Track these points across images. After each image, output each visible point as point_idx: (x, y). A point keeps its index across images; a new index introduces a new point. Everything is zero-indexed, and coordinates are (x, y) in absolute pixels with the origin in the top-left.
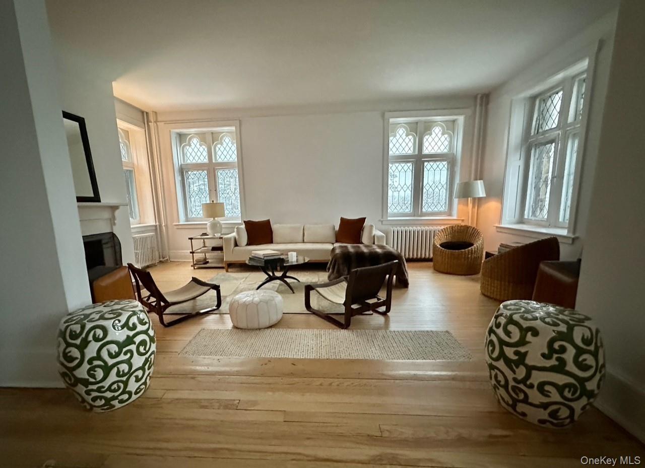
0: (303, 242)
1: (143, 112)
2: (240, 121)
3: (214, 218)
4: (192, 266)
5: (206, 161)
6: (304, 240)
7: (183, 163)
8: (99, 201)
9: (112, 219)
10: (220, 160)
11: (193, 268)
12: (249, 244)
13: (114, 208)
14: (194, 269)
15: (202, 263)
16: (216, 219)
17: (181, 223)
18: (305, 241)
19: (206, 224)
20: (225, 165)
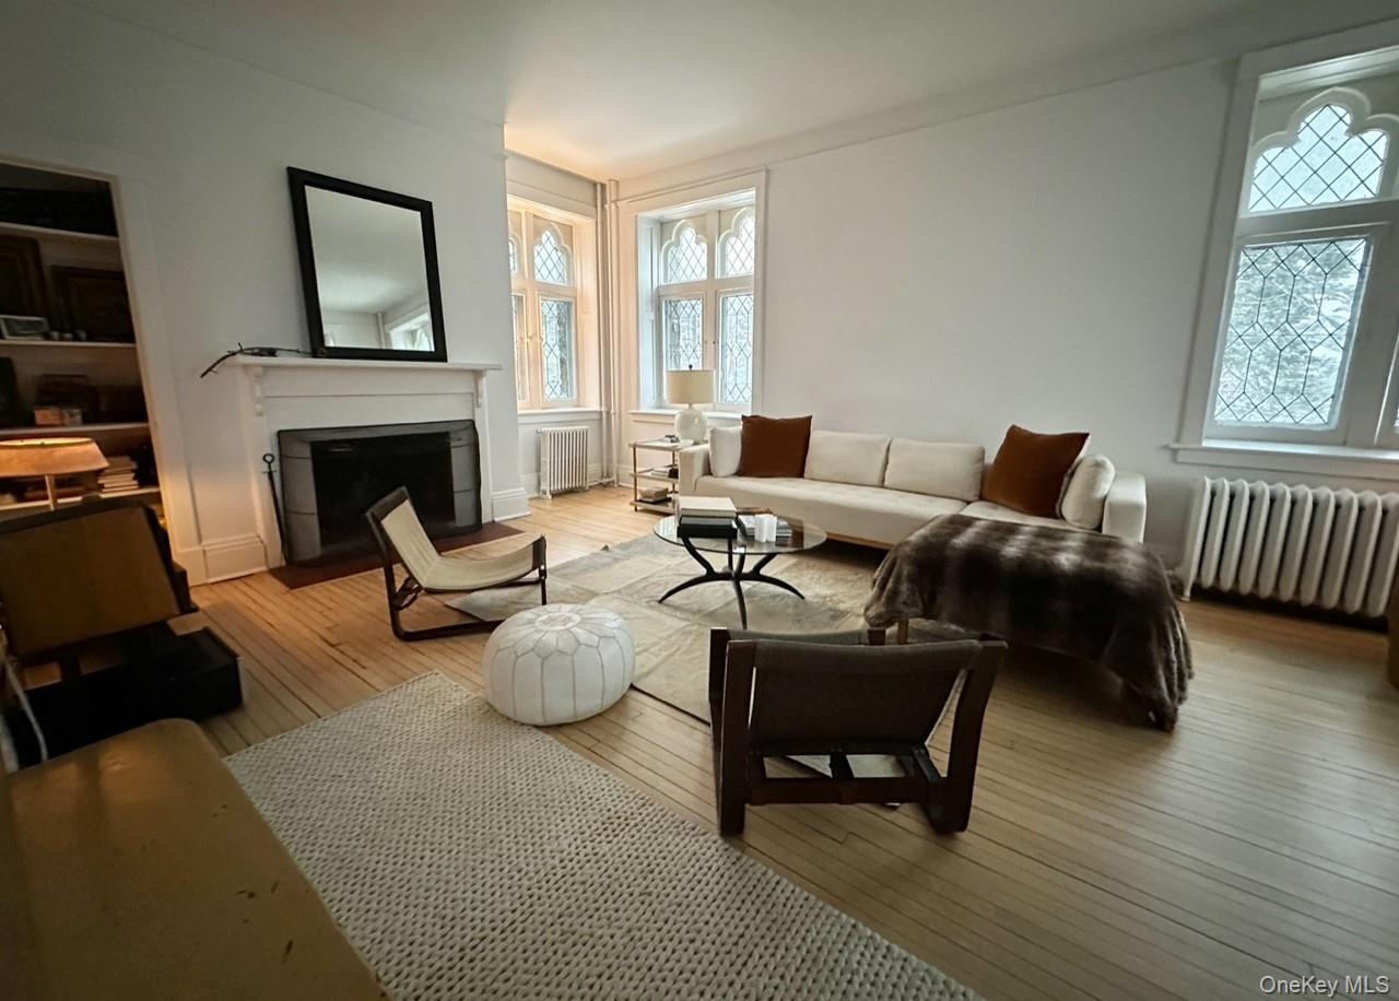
0: (882, 485)
1: (595, 184)
2: (768, 171)
3: (690, 405)
4: (631, 504)
5: (704, 276)
6: (883, 480)
7: (663, 283)
8: (445, 360)
9: (475, 395)
10: (731, 273)
11: (633, 508)
12: (742, 472)
13: (477, 374)
14: (636, 510)
15: (651, 500)
16: (694, 405)
17: (642, 411)
18: (886, 483)
19: (674, 416)
20: (737, 284)
